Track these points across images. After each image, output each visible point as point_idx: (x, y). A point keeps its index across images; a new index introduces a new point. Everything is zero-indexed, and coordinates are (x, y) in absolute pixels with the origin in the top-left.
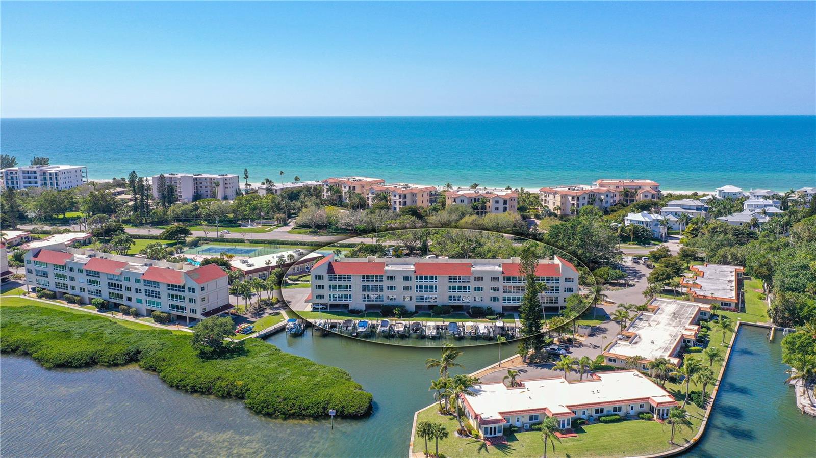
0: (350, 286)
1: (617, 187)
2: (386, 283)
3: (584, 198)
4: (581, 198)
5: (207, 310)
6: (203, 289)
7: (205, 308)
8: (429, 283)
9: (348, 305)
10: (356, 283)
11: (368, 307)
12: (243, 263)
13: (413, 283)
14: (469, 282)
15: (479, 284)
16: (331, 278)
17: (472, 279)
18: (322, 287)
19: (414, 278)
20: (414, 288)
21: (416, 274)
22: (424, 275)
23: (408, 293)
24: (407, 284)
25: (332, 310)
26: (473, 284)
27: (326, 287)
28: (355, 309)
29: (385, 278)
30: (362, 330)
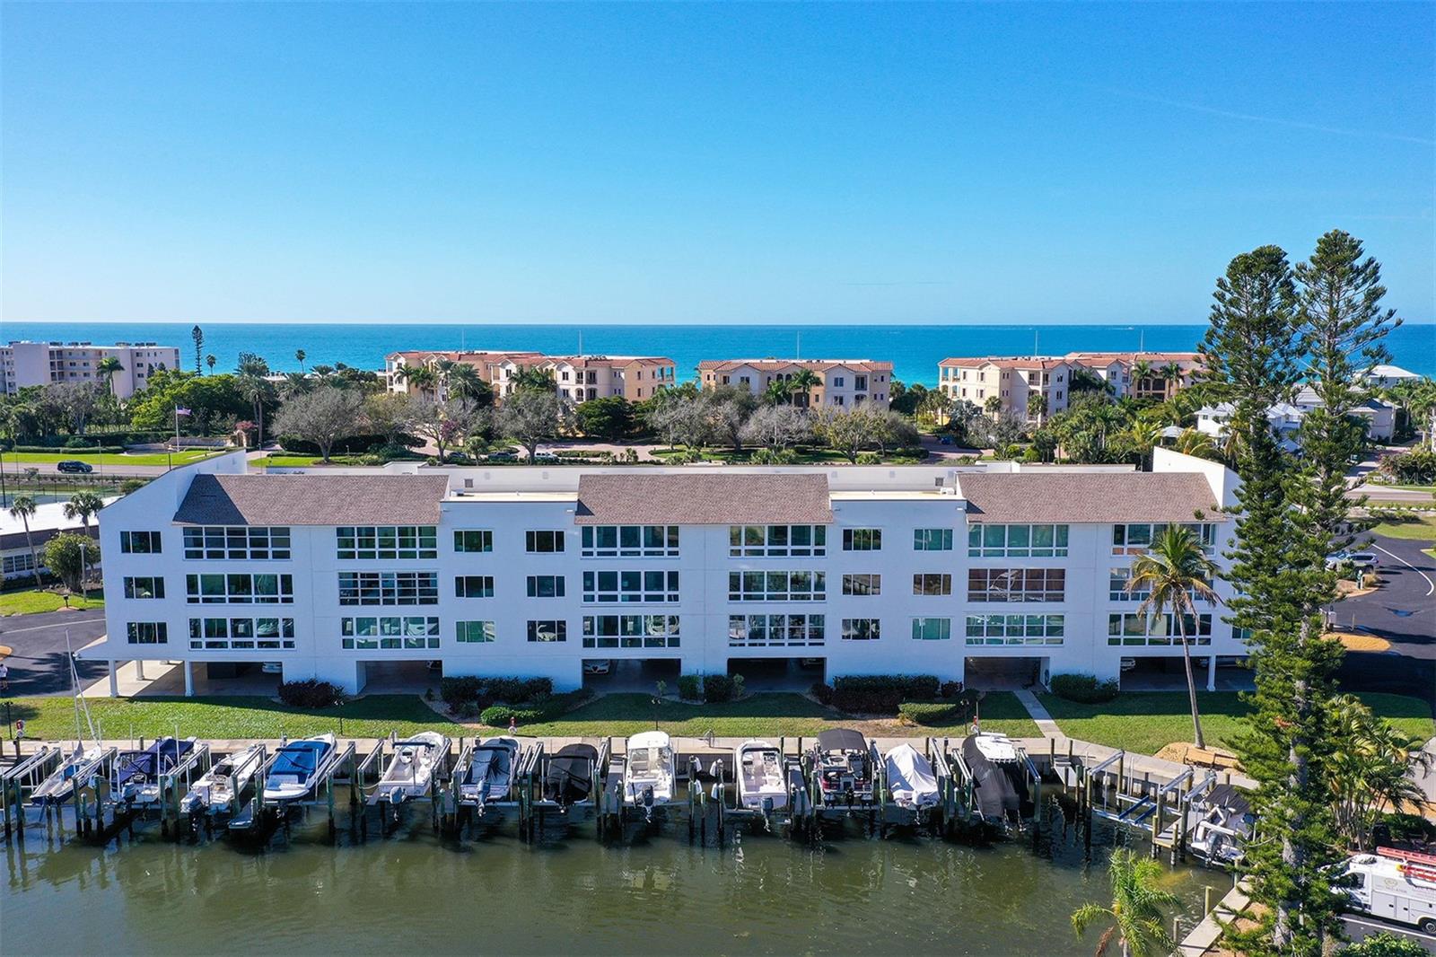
0: (288, 580)
2: (449, 565)
4: (1052, 377)
8: (641, 563)
9: (279, 666)
11: (372, 672)
13: (570, 563)
14: (820, 553)
15: (861, 563)
16: (198, 543)
17: (834, 539)
18: (155, 587)
19: (573, 536)
20: (574, 586)
21: (587, 521)
22: (619, 522)
23: (547, 609)
24: (546, 564)
25: (204, 692)
26: (837, 563)
27: (176, 588)
28: (312, 682)
29: (445, 541)
30: (291, 789)
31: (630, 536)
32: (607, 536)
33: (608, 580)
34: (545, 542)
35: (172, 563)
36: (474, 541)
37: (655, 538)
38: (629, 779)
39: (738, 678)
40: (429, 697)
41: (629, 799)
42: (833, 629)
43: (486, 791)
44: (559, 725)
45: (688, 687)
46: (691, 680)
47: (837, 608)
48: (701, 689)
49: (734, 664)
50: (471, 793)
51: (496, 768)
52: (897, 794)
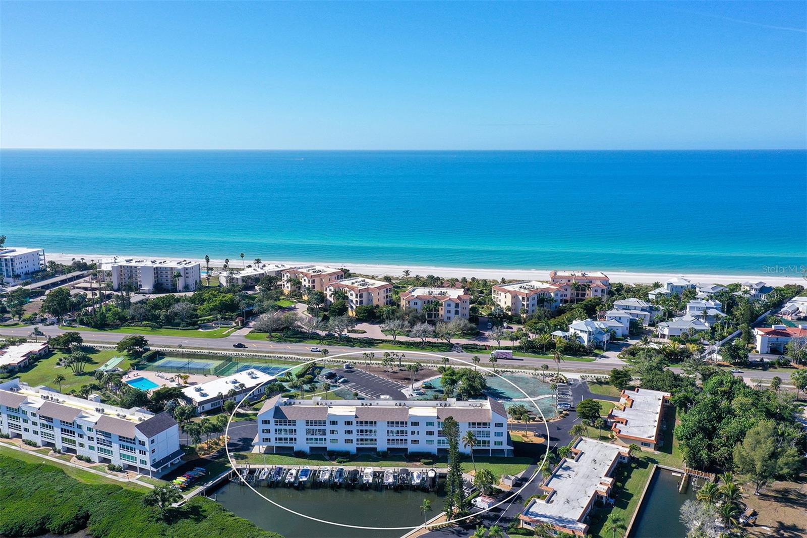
0: (295, 430)
1: (569, 281)
2: (328, 427)
3: (534, 299)
4: (531, 299)
5: (157, 460)
6: (153, 442)
7: (155, 459)
8: (369, 428)
9: (293, 447)
10: (301, 428)
11: (312, 448)
12: (196, 391)
13: (354, 428)
14: (406, 426)
15: (415, 428)
16: (277, 422)
17: (409, 424)
18: (269, 431)
19: (354, 423)
20: (355, 432)
21: (357, 420)
22: (364, 420)
23: (349, 437)
24: (349, 428)
25: (278, 452)
26: (410, 428)
27: (273, 431)
28: (300, 451)
29: (328, 423)
30: (304, 479)
31: (366, 423)
32: (361, 423)
33: (362, 431)
34: (349, 423)
35: (272, 426)
36: (334, 423)
37: (371, 423)
38: (364, 478)
39: (389, 452)
40: (325, 455)
41: (364, 482)
42: (409, 442)
43: (339, 480)
44: (352, 463)
45: (378, 453)
46: (379, 452)
47: (410, 438)
48: (381, 454)
49: (388, 449)
50: (336, 480)
51: (341, 475)
52: (413, 482)
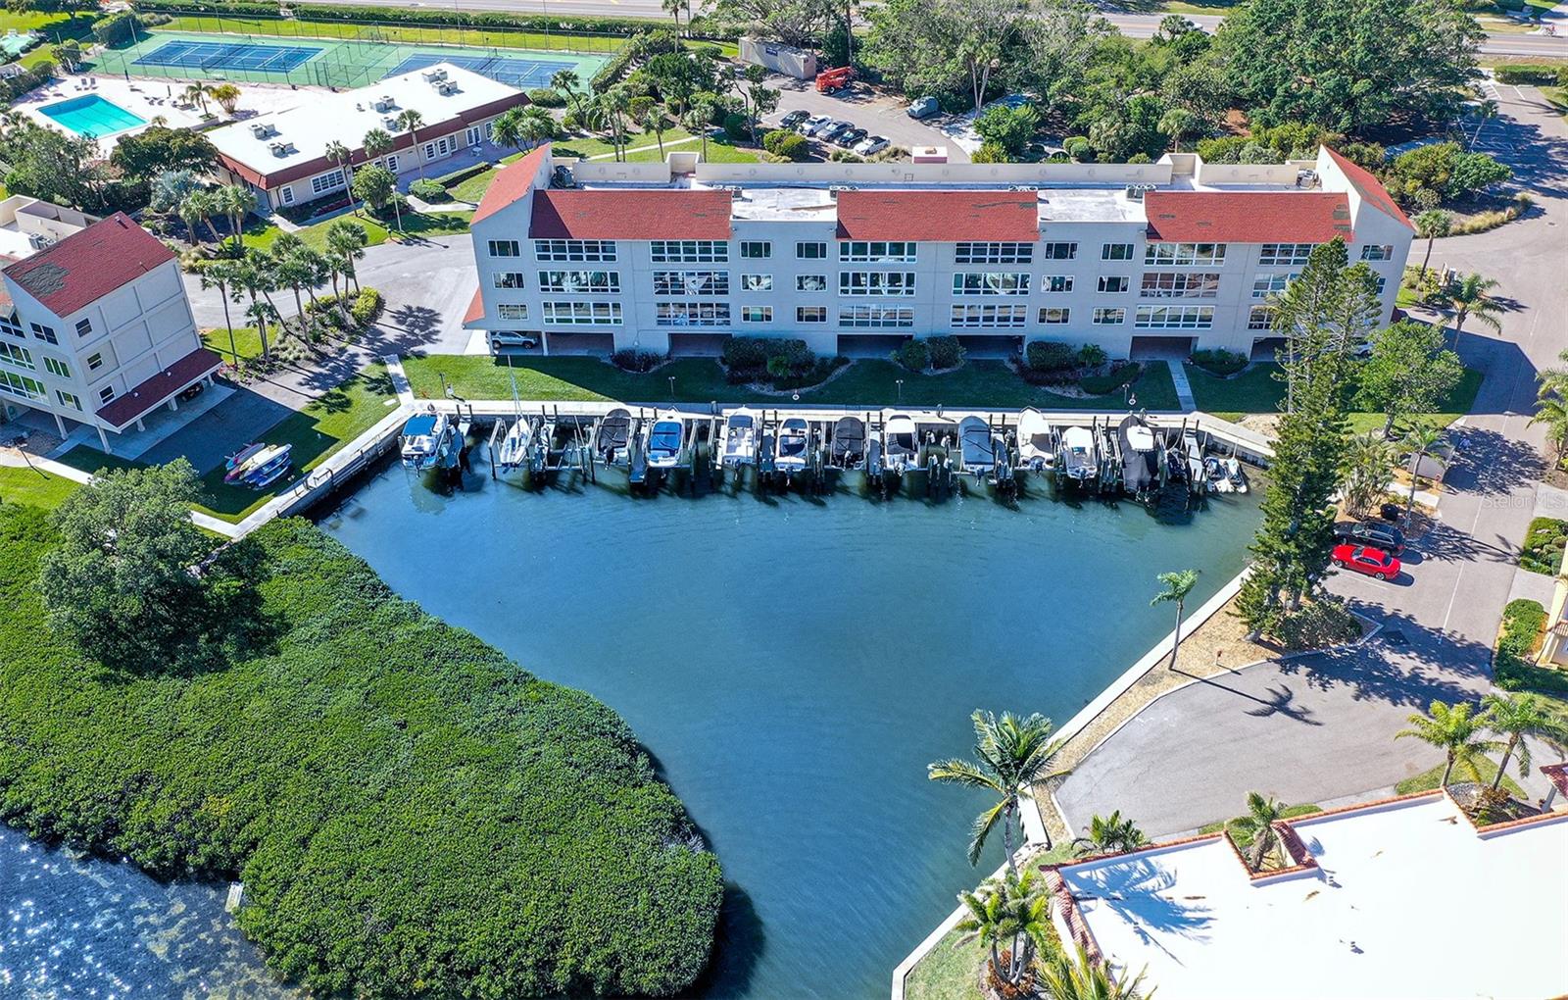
0: (614, 276)
2: (737, 267)
5: (118, 393)
6: (83, 327)
7: (109, 390)
8: (887, 266)
9: (611, 336)
10: (635, 267)
11: (677, 343)
12: (260, 138)
13: (831, 267)
14: (1027, 261)
15: (1059, 268)
16: (546, 249)
17: (1039, 251)
18: (516, 280)
19: (833, 249)
20: (833, 283)
21: (844, 238)
22: (869, 238)
23: (812, 299)
24: (812, 266)
26: (1039, 268)
27: (532, 280)
28: (637, 352)
29: (734, 250)
30: (665, 461)
31: (878, 249)
32: (860, 249)
33: (859, 279)
34: (811, 250)
35: (528, 264)
36: (757, 250)
37: (897, 250)
40: (723, 360)
42: (1032, 316)
46: (920, 352)
48: (928, 359)
50: (783, 464)
